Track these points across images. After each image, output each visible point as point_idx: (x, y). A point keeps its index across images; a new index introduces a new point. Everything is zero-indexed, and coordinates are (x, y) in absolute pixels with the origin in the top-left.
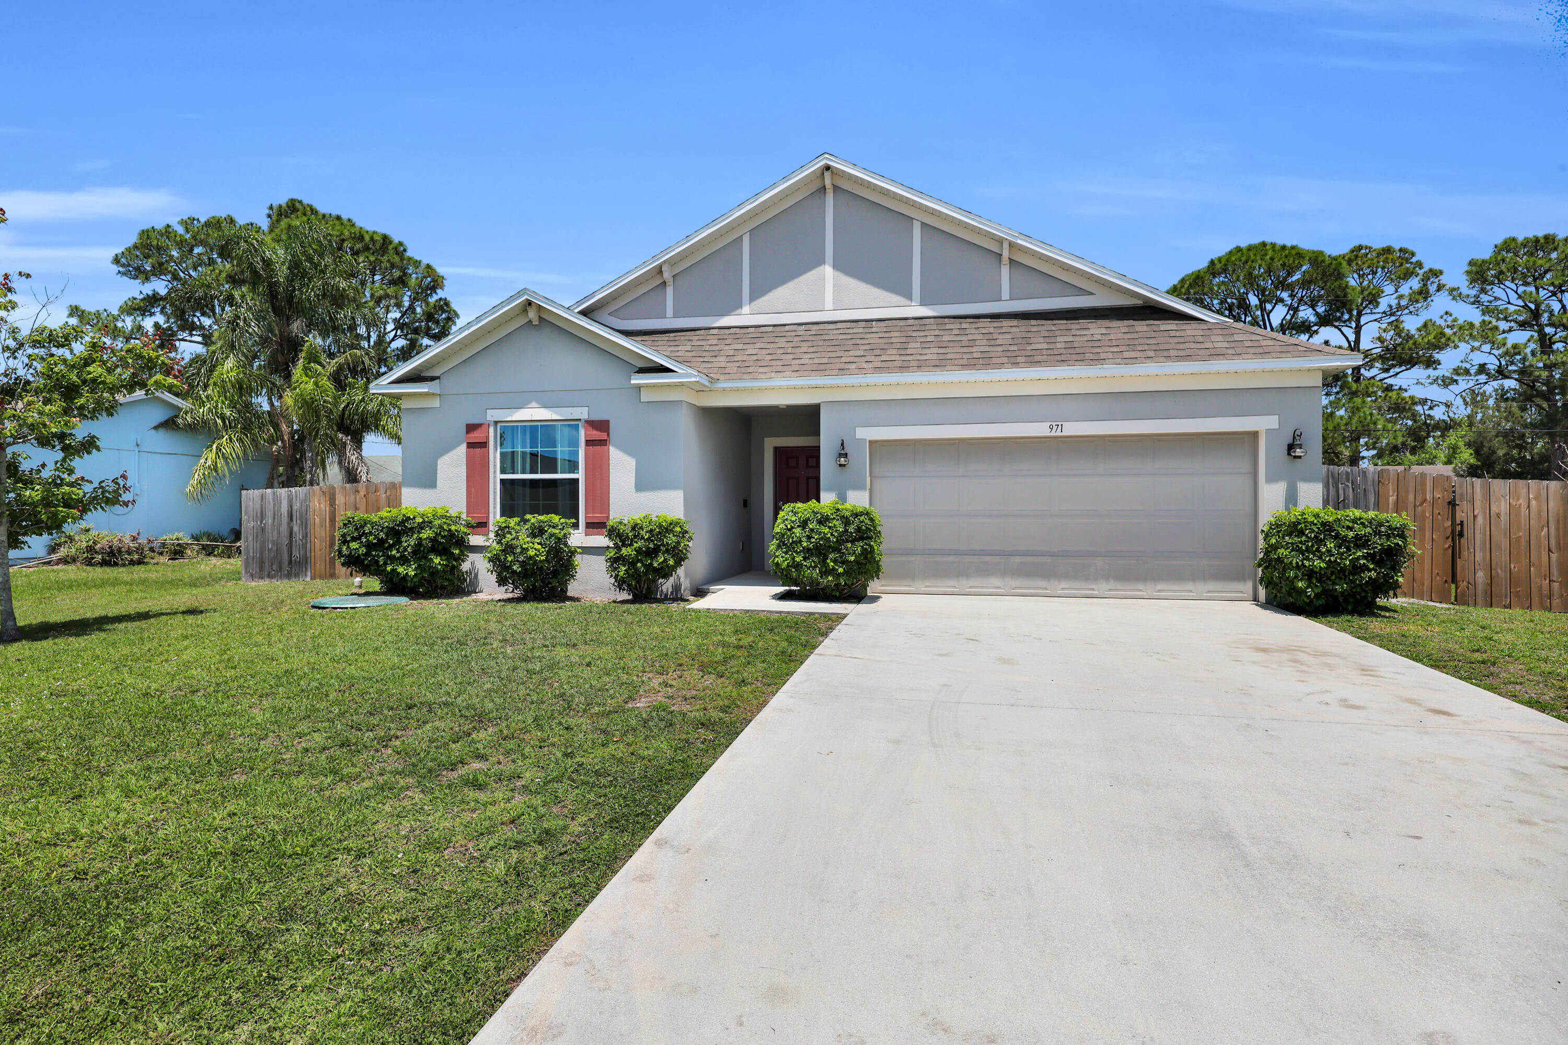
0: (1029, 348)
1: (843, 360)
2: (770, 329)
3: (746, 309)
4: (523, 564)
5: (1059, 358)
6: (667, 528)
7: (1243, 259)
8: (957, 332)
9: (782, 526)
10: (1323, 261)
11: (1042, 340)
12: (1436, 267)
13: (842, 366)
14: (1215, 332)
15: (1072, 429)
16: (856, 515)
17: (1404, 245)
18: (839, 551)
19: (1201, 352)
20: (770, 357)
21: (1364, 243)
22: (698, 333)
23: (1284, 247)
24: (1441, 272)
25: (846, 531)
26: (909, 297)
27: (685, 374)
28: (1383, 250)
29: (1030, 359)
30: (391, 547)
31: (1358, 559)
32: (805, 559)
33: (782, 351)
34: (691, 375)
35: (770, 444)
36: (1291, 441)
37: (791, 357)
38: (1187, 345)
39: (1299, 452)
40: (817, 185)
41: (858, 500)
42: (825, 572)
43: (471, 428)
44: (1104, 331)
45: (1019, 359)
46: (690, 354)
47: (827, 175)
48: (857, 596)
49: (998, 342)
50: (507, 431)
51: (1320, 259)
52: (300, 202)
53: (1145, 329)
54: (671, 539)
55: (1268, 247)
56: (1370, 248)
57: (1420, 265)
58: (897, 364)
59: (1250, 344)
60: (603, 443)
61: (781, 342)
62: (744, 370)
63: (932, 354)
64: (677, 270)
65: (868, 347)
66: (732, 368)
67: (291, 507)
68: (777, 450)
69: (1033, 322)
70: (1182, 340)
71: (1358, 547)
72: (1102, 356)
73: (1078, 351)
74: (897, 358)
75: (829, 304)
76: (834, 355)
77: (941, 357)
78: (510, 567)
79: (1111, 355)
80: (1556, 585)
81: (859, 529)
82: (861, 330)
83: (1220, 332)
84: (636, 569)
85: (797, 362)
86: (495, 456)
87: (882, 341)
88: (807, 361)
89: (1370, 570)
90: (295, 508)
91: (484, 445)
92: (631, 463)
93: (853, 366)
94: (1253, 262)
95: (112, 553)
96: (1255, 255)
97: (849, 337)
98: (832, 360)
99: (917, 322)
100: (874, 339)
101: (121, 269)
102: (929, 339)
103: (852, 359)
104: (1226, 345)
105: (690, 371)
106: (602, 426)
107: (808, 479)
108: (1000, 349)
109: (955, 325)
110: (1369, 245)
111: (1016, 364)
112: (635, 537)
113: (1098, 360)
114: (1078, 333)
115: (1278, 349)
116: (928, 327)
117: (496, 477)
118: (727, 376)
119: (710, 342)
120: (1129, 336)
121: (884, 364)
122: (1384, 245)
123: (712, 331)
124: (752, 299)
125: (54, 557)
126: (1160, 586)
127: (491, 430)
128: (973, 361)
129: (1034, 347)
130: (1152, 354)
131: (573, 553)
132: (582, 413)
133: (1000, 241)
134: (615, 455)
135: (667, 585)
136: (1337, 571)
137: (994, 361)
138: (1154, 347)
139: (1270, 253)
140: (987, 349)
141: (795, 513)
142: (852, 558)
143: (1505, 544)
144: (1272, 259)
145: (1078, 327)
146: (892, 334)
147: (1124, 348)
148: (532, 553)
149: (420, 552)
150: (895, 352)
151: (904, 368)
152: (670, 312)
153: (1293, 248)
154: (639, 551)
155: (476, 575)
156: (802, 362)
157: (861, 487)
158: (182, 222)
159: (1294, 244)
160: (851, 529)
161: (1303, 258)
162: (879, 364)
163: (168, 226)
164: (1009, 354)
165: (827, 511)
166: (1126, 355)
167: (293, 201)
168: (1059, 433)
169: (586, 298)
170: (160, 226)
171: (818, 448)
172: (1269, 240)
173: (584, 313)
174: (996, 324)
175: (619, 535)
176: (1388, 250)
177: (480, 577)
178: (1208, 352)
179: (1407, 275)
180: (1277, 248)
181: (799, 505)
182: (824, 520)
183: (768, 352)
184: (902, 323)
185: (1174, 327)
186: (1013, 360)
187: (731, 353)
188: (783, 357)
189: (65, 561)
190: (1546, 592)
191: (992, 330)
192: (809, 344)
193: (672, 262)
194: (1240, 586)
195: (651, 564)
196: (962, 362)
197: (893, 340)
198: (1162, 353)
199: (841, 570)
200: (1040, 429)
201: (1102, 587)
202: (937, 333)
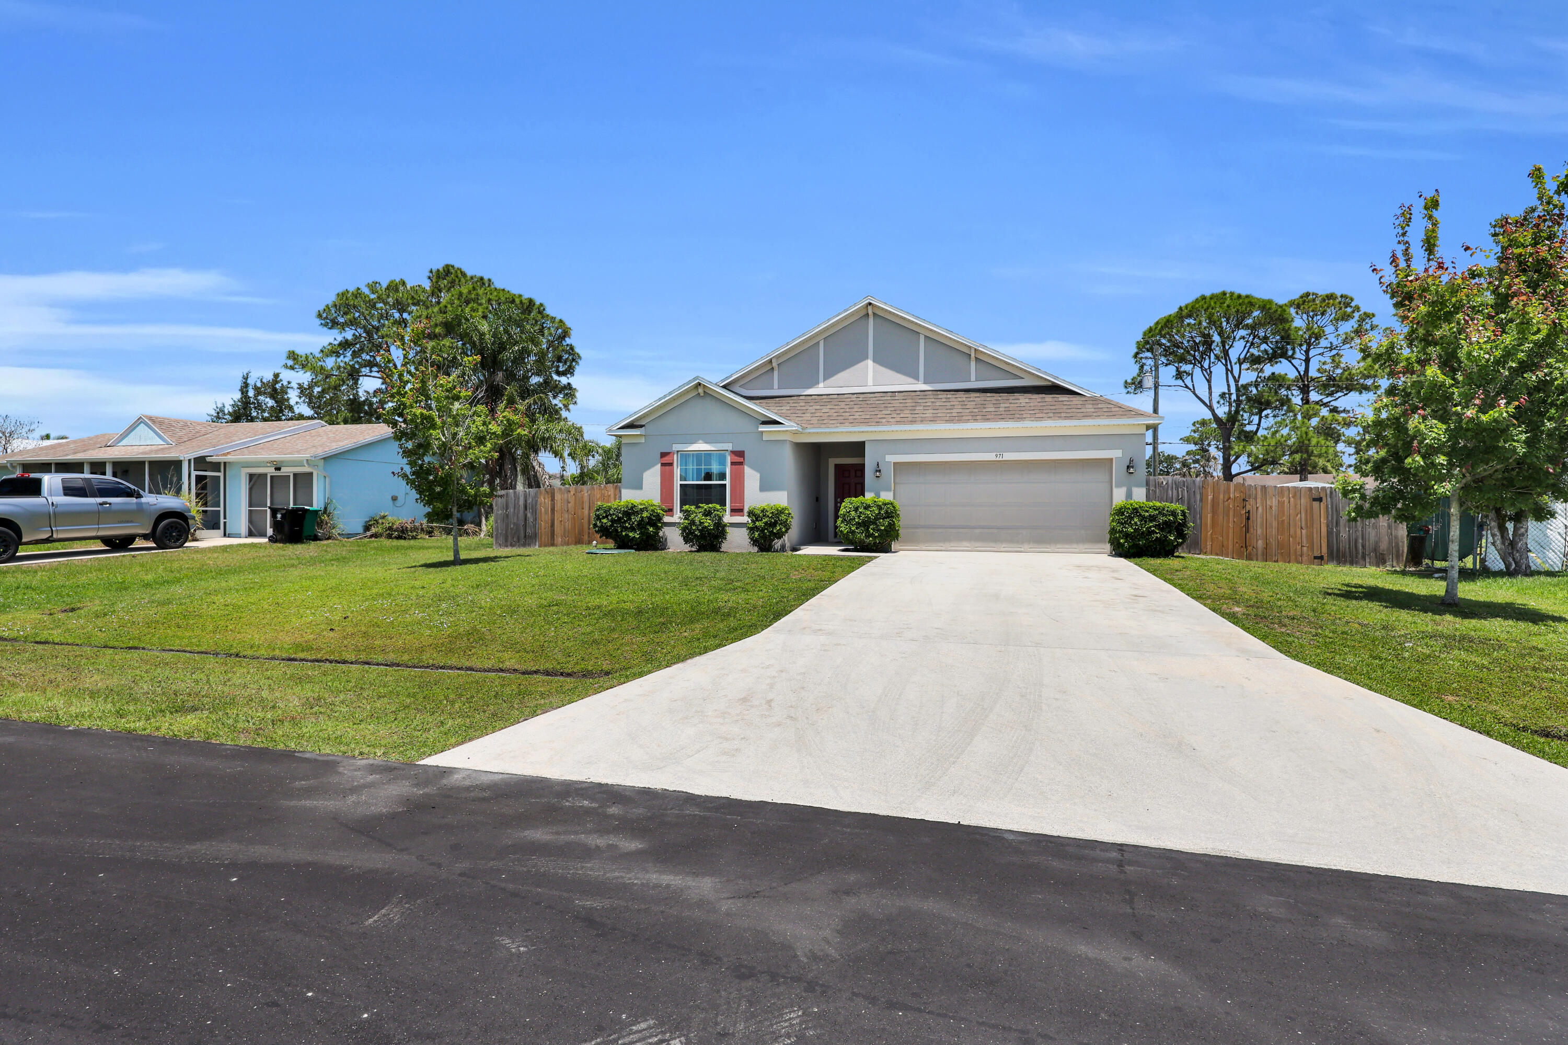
0: (984, 410)
1: (879, 416)
2: (836, 396)
3: (821, 385)
4: (700, 531)
5: (1000, 417)
6: (781, 512)
7: (1205, 306)
8: (944, 400)
9: (844, 510)
10: (1270, 309)
11: (992, 406)
12: (1370, 311)
13: (878, 420)
14: (1089, 402)
15: (1009, 456)
16: (885, 504)
17: (1344, 293)
18: (876, 524)
19: (1079, 415)
20: (836, 414)
21: (1311, 291)
22: (793, 398)
23: (1239, 296)
24: (1373, 315)
25: (880, 513)
26: (917, 378)
27: (789, 425)
28: (1327, 296)
29: (985, 417)
30: (625, 522)
31: (1151, 527)
32: (857, 528)
33: (843, 411)
34: (792, 426)
35: (832, 462)
36: (1128, 464)
37: (848, 414)
38: (1072, 410)
39: (1131, 470)
40: (863, 313)
41: (886, 496)
42: (868, 535)
43: (663, 455)
44: (1027, 401)
45: (978, 417)
46: (789, 412)
47: (870, 308)
48: (886, 549)
49: (967, 407)
50: (685, 456)
51: (1268, 306)
52: (453, 266)
53: (1051, 400)
54: (783, 517)
55: (1228, 295)
56: (1316, 294)
57: (1357, 308)
58: (910, 419)
59: (1106, 410)
60: (741, 463)
61: (842, 405)
62: (821, 422)
63: (929, 413)
64: (781, 361)
65: (893, 409)
66: (814, 421)
67: (526, 501)
68: (836, 466)
69: (989, 394)
70: (1069, 407)
71: (1151, 521)
72: (1024, 416)
73: (1011, 412)
74: (909, 416)
75: (870, 382)
76: (873, 413)
77: (934, 415)
78: (694, 532)
79: (1029, 416)
80: (1305, 549)
81: (887, 512)
82: (889, 398)
83: (1092, 402)
84: (765, 534)
85: (851, 417)
86: (677, 472)
87: (901, 405)
88: (857, 417)
89: (1157, 533)
90: (528, 502)
91: (671, 464)
92: (757, 476)
93: (884, 420)
94: (1213, 309)
95: (403, 531)
96: (1215, 303)
97: (882, 402)
98: (872, 417)
99: (922, 393)
100: (896, 404)
101: (323, 322)
102: (928, 404)
103: (884, 416)
104: (1093, 410)
105: (792, 424)
106: (740, 454)
107: (856, 484)
108: (968, 411)
109: (943, 396)
110: (1316, 292)
111: (976, 420)
112: (764, 516)
113: (1021, 419)
114: (1013, 402)
115: (1121, 413)
116: (928, 397)
117: (678, 483)
118: (812, 426)
119: (801, 404)
120: (1041, 404)
121: (903, 419)
122: (1328, 292)
123: (801, 397)
124: (825, 380)
125: (368, 534)
126: (1059, 546)
127: (675, 456)
128: (952, 418)
129: (987, 410)
130: (1051, 415)
131: (725, 525)
132: (729, 447)
133: (970, 347)
134: (748, 470)
135: (777, 544)
136: (1138, 534)
137: (964, 418)
138: (1054, 411)
139: (1228, 302)
140: (961, 411)
141: (851, 503)
142: (883, 528)
143: (1275, 524)
144: (1228, 306)
145: (1013, 398)
146: (907, 401)
147: (1037, 411)
148: (706, 524)
149: (642, 525)
150: (908, 412)
151: (913, 422)
152: (776, 386)
153: (1247, 297)
154: (766, 523)
155: (666, 539)
156: (854, 417)
157: (889, 490)
158: (368, 285)
159: (1249, 293)
160: (882, 512)
161: (1254, 306)
162: (899, 419)
163: (358, 289)
164: (973, 414)
165: (869, 502)
166: (1037, 415)
167: (447, 266)
168: (1001, 459)
169: (727, 378)
170: (352, 289)
171: (863, 466)
172: (1228, 290)
173: (724, 387)
174: (967, 396)
175: (754, 515)
176: (1331, 297)
177: (668, 540)
178: (1082, 414)
179: (1346, 317)
180: (1235, 296)
181: (854, 499)
182: (867, 507)
183: (834, 411)
184: (913, 394)
185: (1067, 399)
186: (975, 418)
187: (814, 411)
188: (844, 414)
189: (375, 536)
190: (1299, 553)
191: (964, 399)
192: (858, 406)
193: (778, 357)
194: (1103, 546)
195: (772, 531)
196: (945, 418)
197: (907, 405)
198: (1057, 414)
199: (877, 534)
200: (991, 457)
201: (1026, 547)
202: (933, 400)
